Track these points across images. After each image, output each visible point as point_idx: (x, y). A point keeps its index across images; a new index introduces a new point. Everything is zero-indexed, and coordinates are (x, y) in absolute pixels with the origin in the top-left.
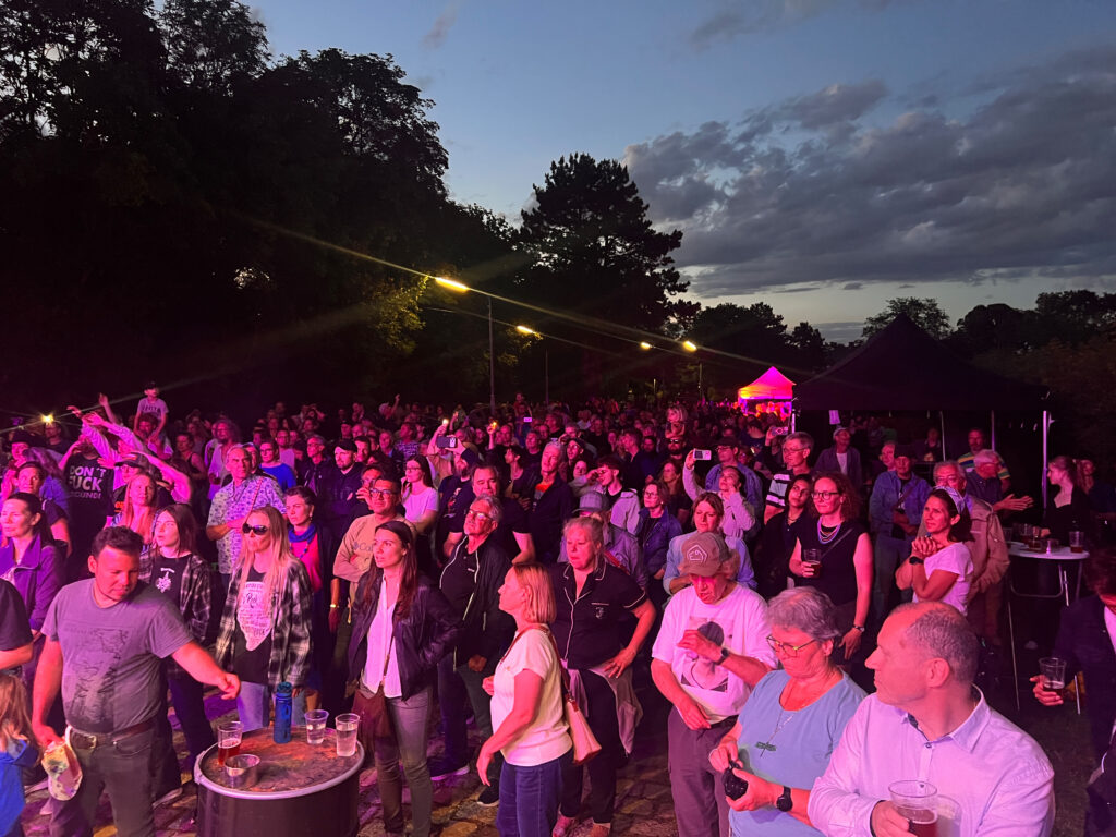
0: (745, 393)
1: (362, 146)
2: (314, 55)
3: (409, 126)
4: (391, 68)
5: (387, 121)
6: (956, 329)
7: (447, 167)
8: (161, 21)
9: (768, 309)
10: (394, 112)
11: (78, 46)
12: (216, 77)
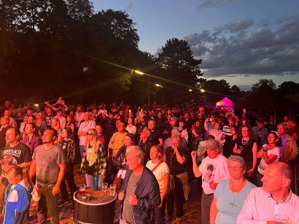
0: (218, 104)
1: (117, 35)
2: (105, 11)
3: (130, 30)
4: (125, 14)
5: (124, 28)
6: (278, 88)
7: (139, 41)
8: (67, 2)
9: (225, 81)
10: (126, 26)
11: (45, 8)
12: (80, 17)
